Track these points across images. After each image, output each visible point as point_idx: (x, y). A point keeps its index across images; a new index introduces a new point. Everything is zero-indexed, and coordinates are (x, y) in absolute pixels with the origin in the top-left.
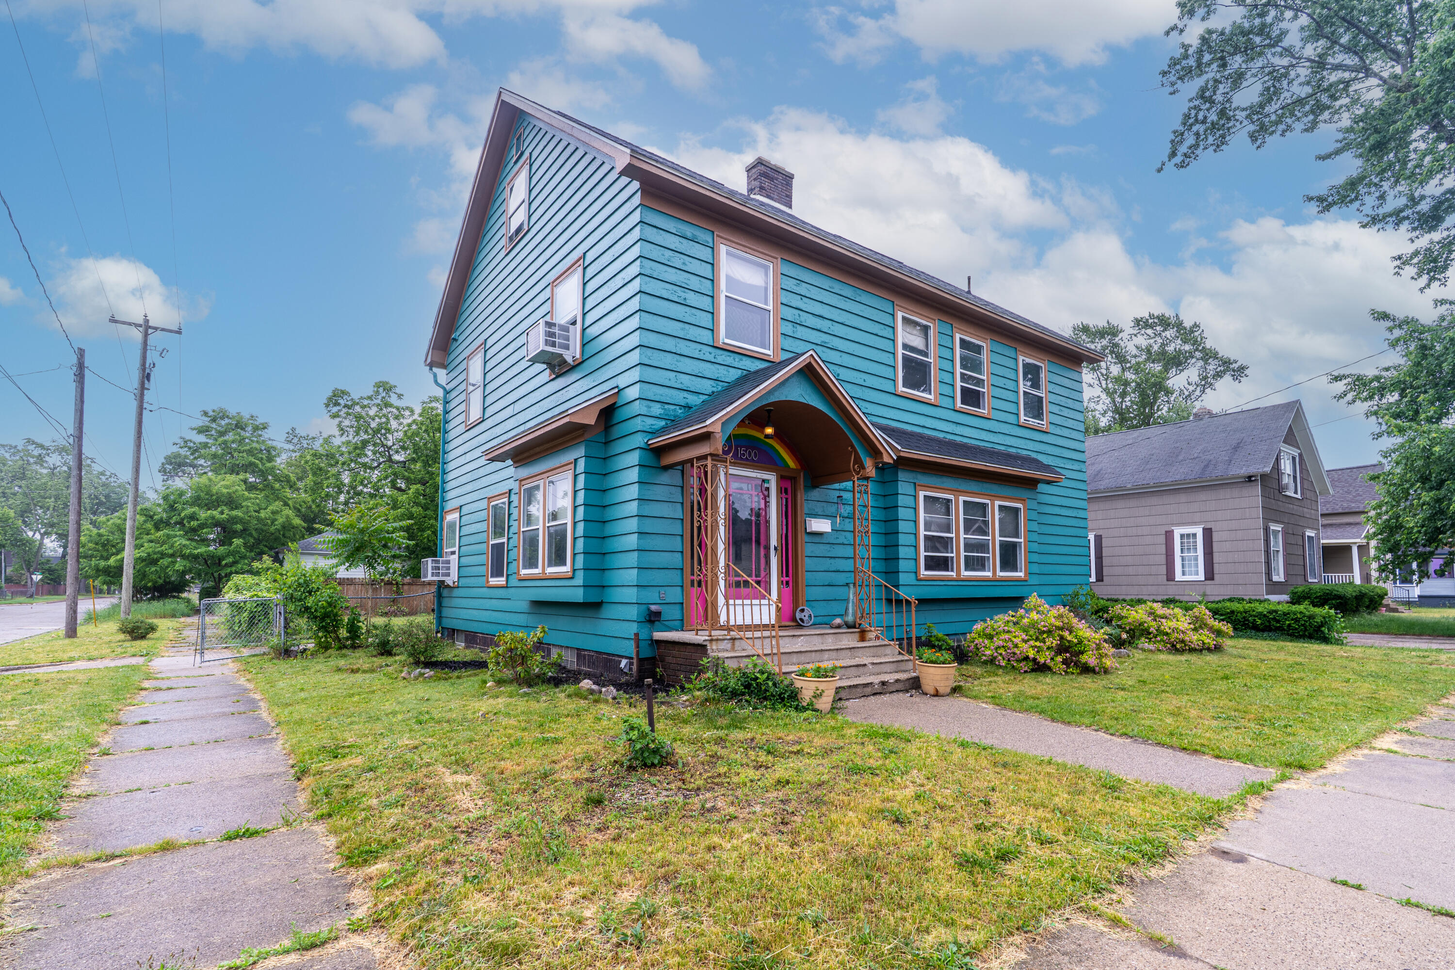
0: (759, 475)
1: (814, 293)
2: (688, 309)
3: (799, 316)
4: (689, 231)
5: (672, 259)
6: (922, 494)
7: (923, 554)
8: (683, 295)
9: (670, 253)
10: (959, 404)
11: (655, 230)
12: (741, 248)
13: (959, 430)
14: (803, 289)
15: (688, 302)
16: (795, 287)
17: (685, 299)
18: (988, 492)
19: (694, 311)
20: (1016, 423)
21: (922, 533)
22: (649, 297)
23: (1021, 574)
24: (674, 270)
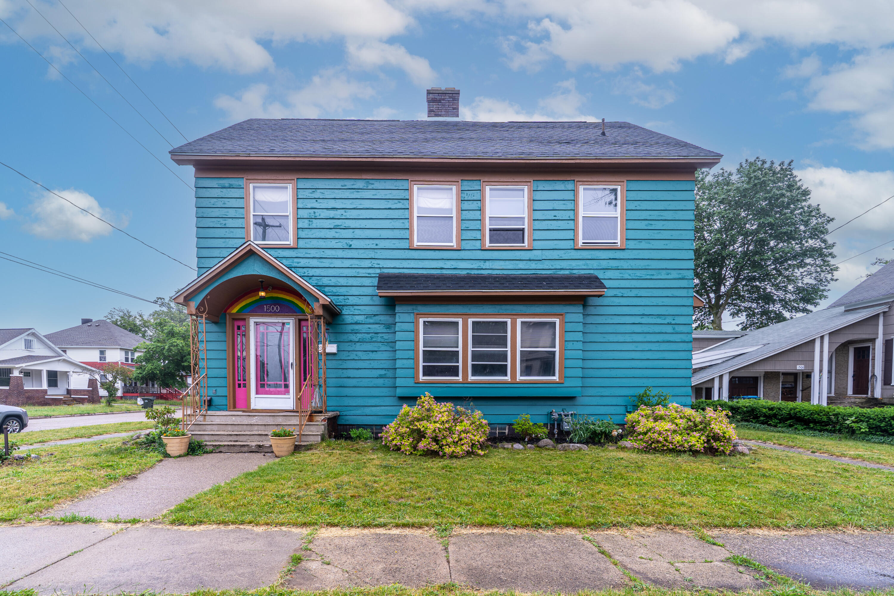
0: (280, 321)
1: (328, 194)
2: (227, 230)
3: (314, 213)
4: (226, 182)
5: (216, 203)
6: (421, 321)
7: (421, 364)
8: (224, 222)
9: (215, 200)
10: (488, 244)
11: (205, 189)
12: (265, 181)
13: (488, 265)
14: (318, 194)
15: (227, 226)
16: (310, 195)
17: (225, 224)
18: (508, 312)
19: (232, 229)
20: (572, 247)
21: (421, 348)
22: (202, 229)
23: (556, 378)
24: (217, 209)
